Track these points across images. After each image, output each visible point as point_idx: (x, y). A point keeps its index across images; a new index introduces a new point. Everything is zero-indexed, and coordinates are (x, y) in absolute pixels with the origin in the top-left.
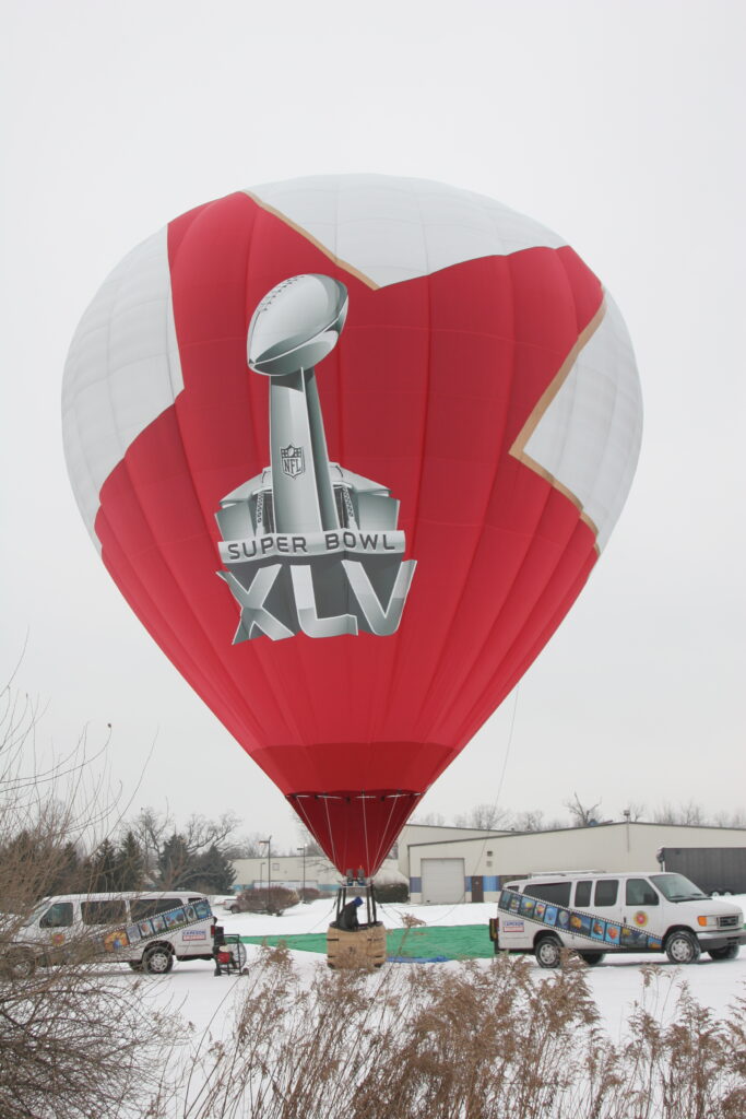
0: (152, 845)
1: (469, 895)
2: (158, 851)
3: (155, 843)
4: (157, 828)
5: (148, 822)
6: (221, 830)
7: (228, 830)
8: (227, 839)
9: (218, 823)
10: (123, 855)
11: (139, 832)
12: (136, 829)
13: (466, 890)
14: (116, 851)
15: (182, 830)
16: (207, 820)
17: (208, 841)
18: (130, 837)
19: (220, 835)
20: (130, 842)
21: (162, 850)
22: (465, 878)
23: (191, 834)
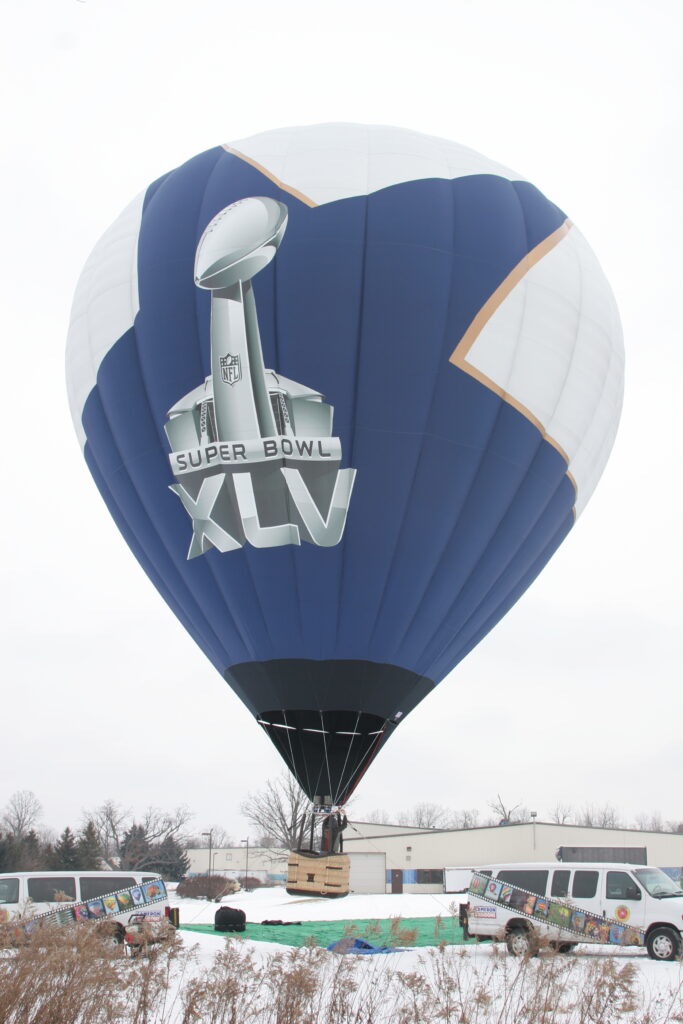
0: (111, 834)
1: (389, 886)
2: (117, 839)
3: (114, 833)
4: (117, 819)
5: (109, 814)
6: (176, 822)
7: (181, 823)
8: (181, 830)
9: (173, 816)
10: (82, 843)
11: (100, 821)
12: (98, 819)
13: (387, 881)
14: (77, 839)
15: (140, 821)
16: (163, 812)
17: (163, 832)
18: (91, 826)
19: (174, 827)
20: (90, 831)
21: (121, 838)
22: (386, 871)
23: (148, 825)
